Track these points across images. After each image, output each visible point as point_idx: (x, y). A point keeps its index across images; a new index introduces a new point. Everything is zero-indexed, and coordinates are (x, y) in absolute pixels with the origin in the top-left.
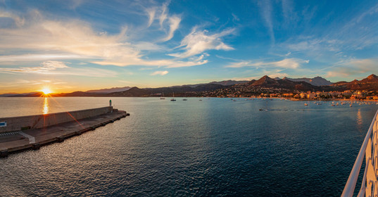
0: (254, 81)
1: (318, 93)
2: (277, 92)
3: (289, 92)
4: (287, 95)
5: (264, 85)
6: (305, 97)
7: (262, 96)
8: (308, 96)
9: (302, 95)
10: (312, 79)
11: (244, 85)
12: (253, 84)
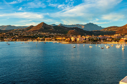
0: (32, 27)
1: (87, 37)
2: (52, 36)
3: (62, 37)
4: (60, 38)
5: (41, 30)
6: (76, 40)
7: (38, 40)
8: (78, 39)
9: (73, 39)
10: (85, 25)
11: (23, 30)
12: (31, 30)
